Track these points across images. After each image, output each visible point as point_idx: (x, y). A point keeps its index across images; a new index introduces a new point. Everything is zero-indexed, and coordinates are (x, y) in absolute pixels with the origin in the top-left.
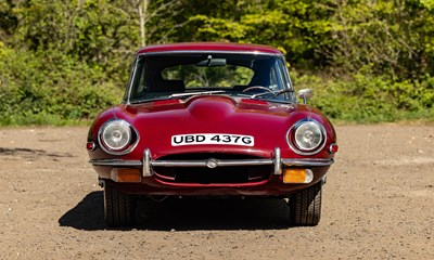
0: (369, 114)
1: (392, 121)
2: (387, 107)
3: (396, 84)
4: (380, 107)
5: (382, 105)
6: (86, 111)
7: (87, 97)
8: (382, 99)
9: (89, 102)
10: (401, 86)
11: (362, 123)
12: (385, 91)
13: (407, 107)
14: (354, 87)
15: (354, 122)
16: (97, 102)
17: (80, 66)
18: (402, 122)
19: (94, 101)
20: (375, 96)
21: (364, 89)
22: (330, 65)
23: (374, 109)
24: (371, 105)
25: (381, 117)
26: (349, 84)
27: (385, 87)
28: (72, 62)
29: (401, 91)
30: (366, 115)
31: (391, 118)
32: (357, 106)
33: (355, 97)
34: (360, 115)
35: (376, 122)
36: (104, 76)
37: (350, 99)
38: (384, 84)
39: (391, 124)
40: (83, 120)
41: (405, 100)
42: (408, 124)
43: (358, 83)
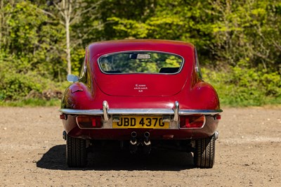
0: (241, 99)
1: (259, 105)
2: (256, 94)
3: (266, 75)
4: (251, 94)
5: (253, 92)
6: (10, 94)
7: (12, 83)
8: (253, 87)
9: (13, 87)
10: (270, 77)
11: (234, 107)
12: (256, 80)
13: (274, 94)
14: (232, 78)
15: (229, 106)
16: (20, 87)
17: (10, 58)
18: (266, 107)
19: (17, 86)
20: (248, 84)
21: (240, 79)
22: (217, 60)
23: (246, 95)
24: (244, 92)
25: (251, 101)
26: (228, 75)
27: (256, 78)
28: (4, 54)
29: (268, 81)
30: (239, 99)
31: (259, 103)
32: (233, 93)
33: (232, 86)
34: (234, 99)
35: (246, 106)
36: (29, 65)
37: (227, 87)
38: (255, 75)
39: (258, 108)
40: (7, 102)
41: (273, 88)
42: (271, 108)
43: (235, 74)
